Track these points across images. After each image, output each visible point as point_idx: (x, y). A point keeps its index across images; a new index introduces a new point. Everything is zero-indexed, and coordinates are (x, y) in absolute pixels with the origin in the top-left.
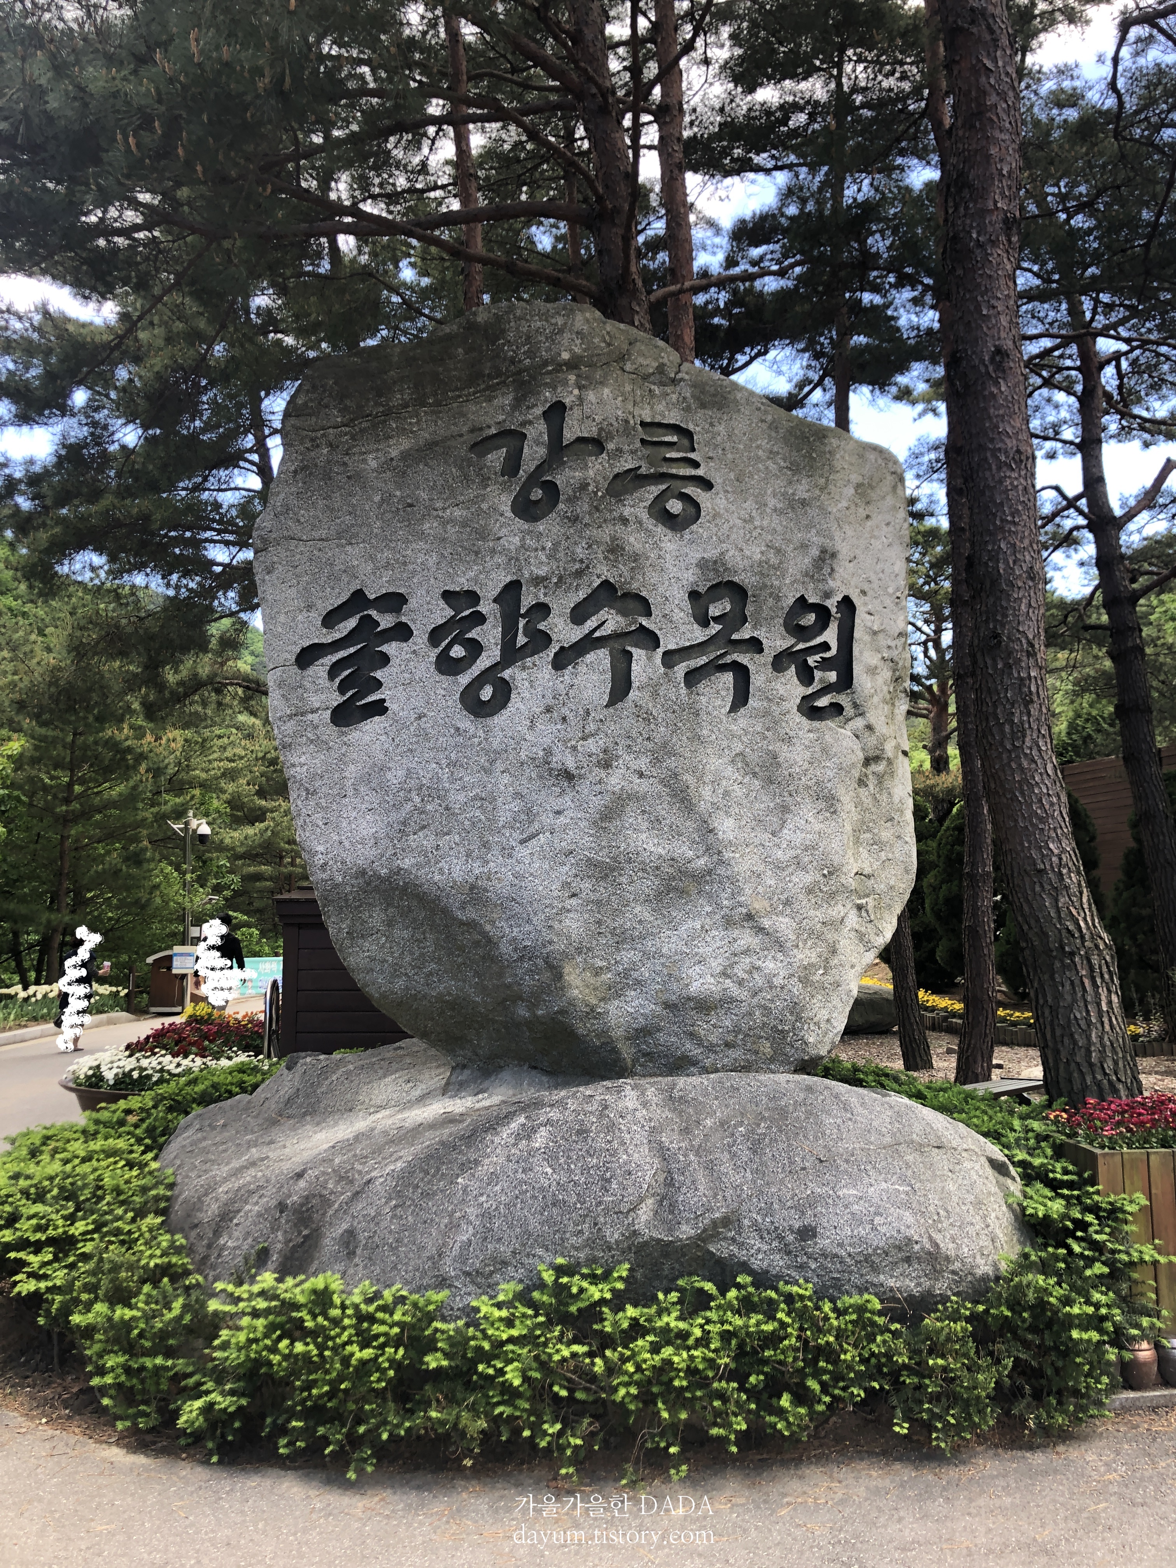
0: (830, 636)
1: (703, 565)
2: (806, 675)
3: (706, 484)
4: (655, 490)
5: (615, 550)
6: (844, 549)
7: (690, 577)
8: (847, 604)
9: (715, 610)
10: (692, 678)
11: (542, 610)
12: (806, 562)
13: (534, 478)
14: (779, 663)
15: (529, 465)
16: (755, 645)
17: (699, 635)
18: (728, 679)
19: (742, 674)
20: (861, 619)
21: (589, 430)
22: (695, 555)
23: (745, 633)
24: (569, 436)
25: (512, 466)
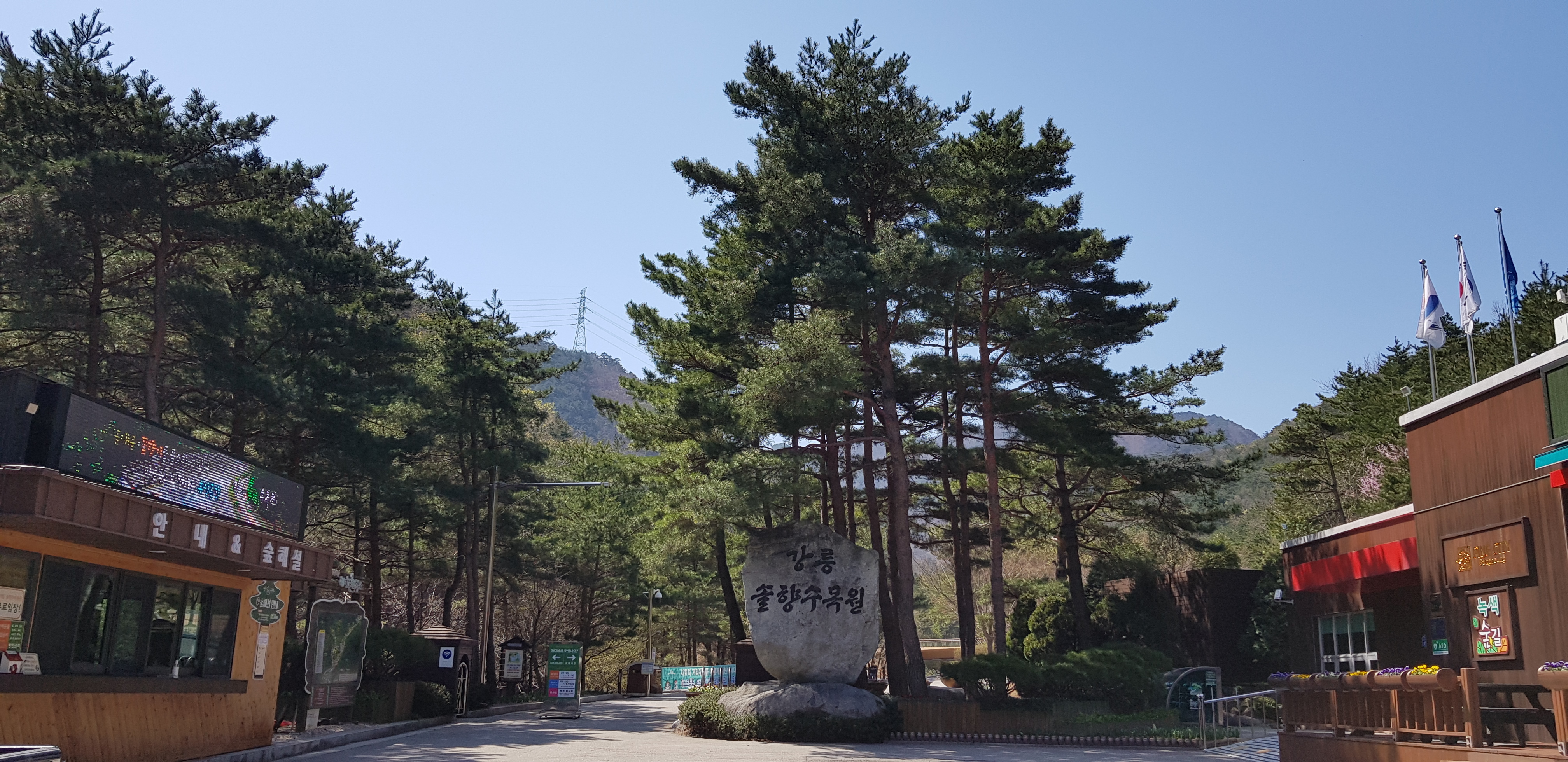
0: (858, 596)
1: (832, 582)
2: (852, 605)
3: (834, 563)
4: (823, 565)
5: (814, 578)
6: (862, 577)
7: (829, 585)
8: (862, 590)
9: (834, 591)
10: (828, 606)
11: (799, 591)
12: (854, 580)
13: (799, 562)
14: (847, 603)
15: (798, 560)
16: (842, 599)
17: (830, 596)
18: (835, 606)
19: (839, 605)
20: (866, 592)
21: (810, 552)
22: (830, 580)
23: (840, 596)
24: (806, 553)
25: (794, 560)
